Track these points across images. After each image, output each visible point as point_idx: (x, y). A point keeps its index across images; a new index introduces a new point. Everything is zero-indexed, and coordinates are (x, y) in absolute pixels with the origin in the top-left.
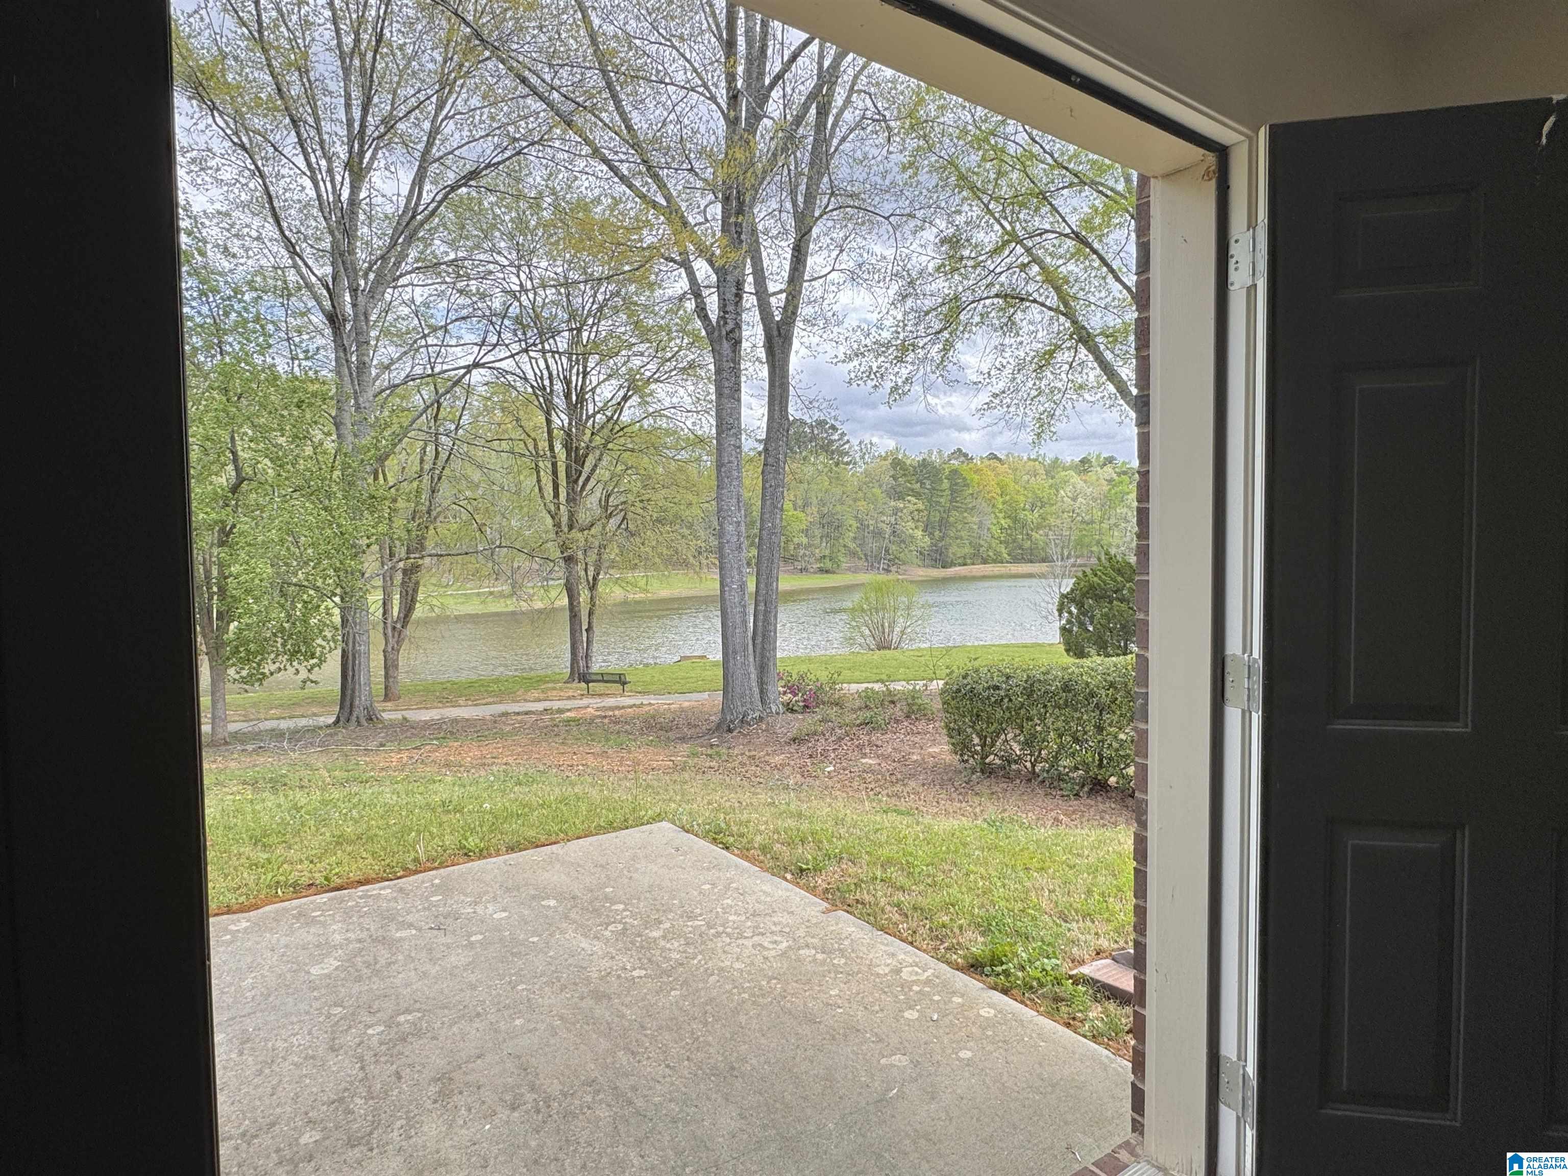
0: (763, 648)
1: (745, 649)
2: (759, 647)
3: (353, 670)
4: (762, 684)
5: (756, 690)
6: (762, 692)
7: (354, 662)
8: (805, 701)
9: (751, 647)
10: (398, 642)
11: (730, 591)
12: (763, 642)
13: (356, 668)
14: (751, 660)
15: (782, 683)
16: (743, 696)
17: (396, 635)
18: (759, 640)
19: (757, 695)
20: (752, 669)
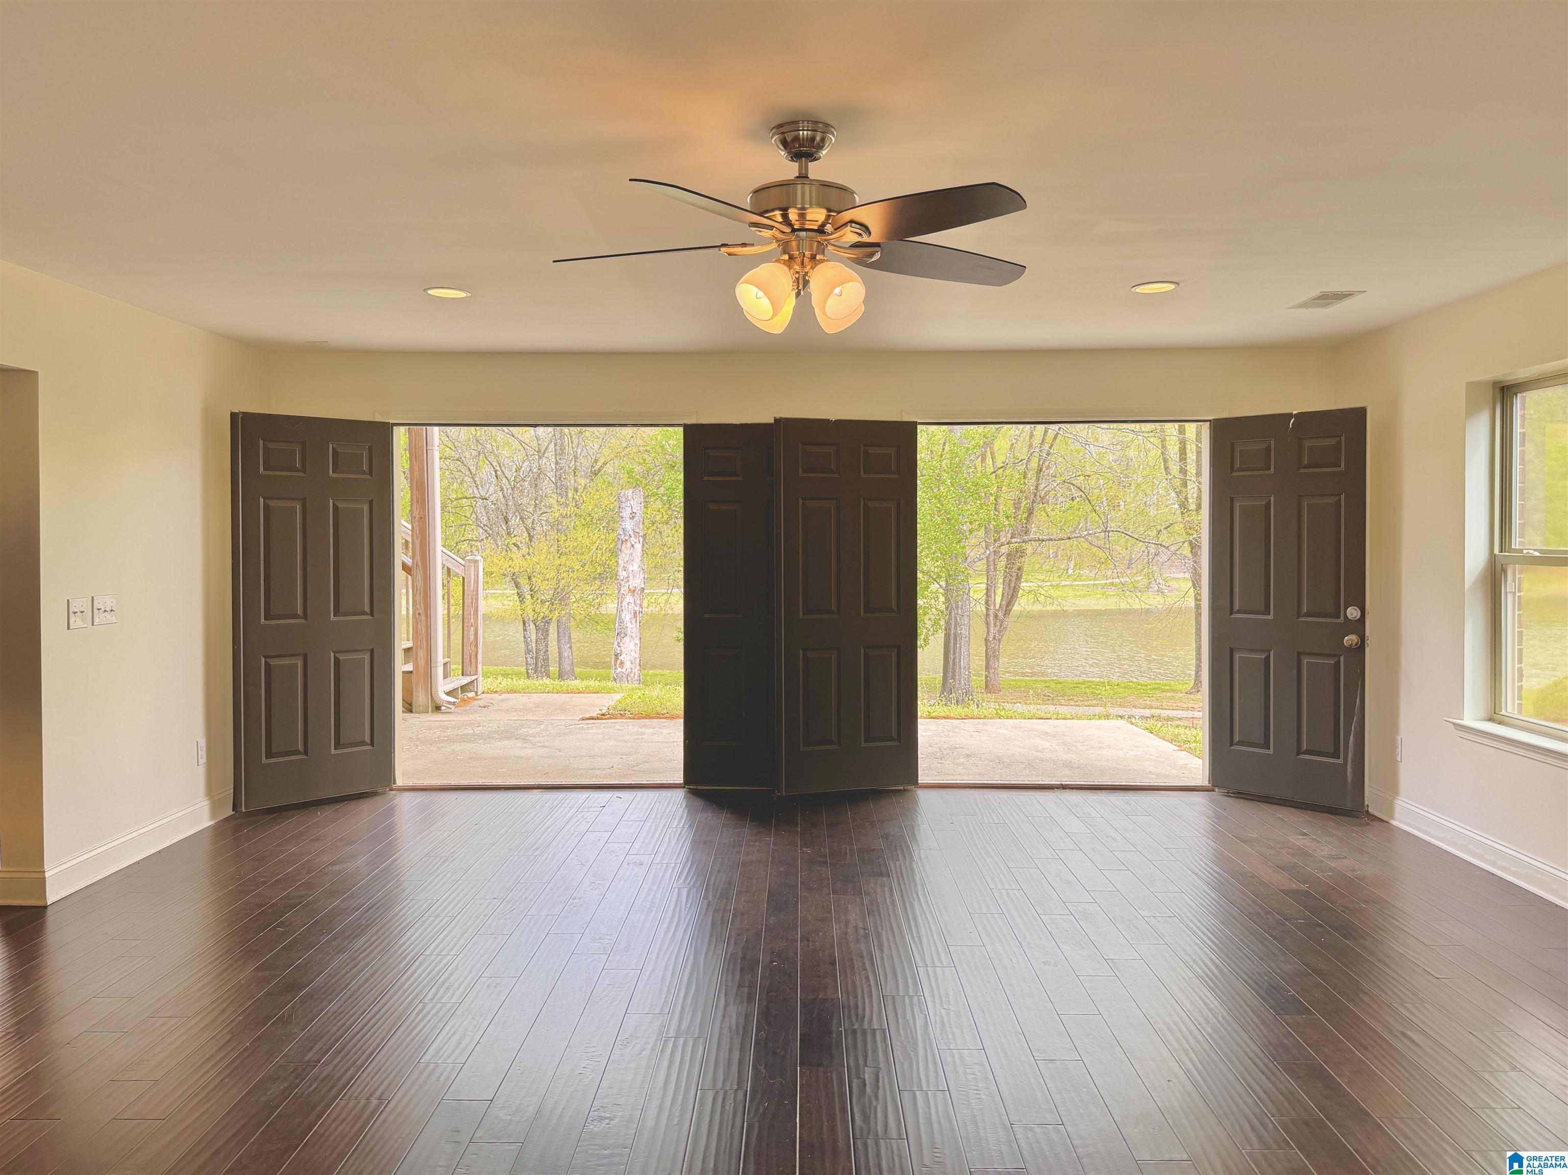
7: (955, 644)
10: (999, 631)
17: (998, 623)
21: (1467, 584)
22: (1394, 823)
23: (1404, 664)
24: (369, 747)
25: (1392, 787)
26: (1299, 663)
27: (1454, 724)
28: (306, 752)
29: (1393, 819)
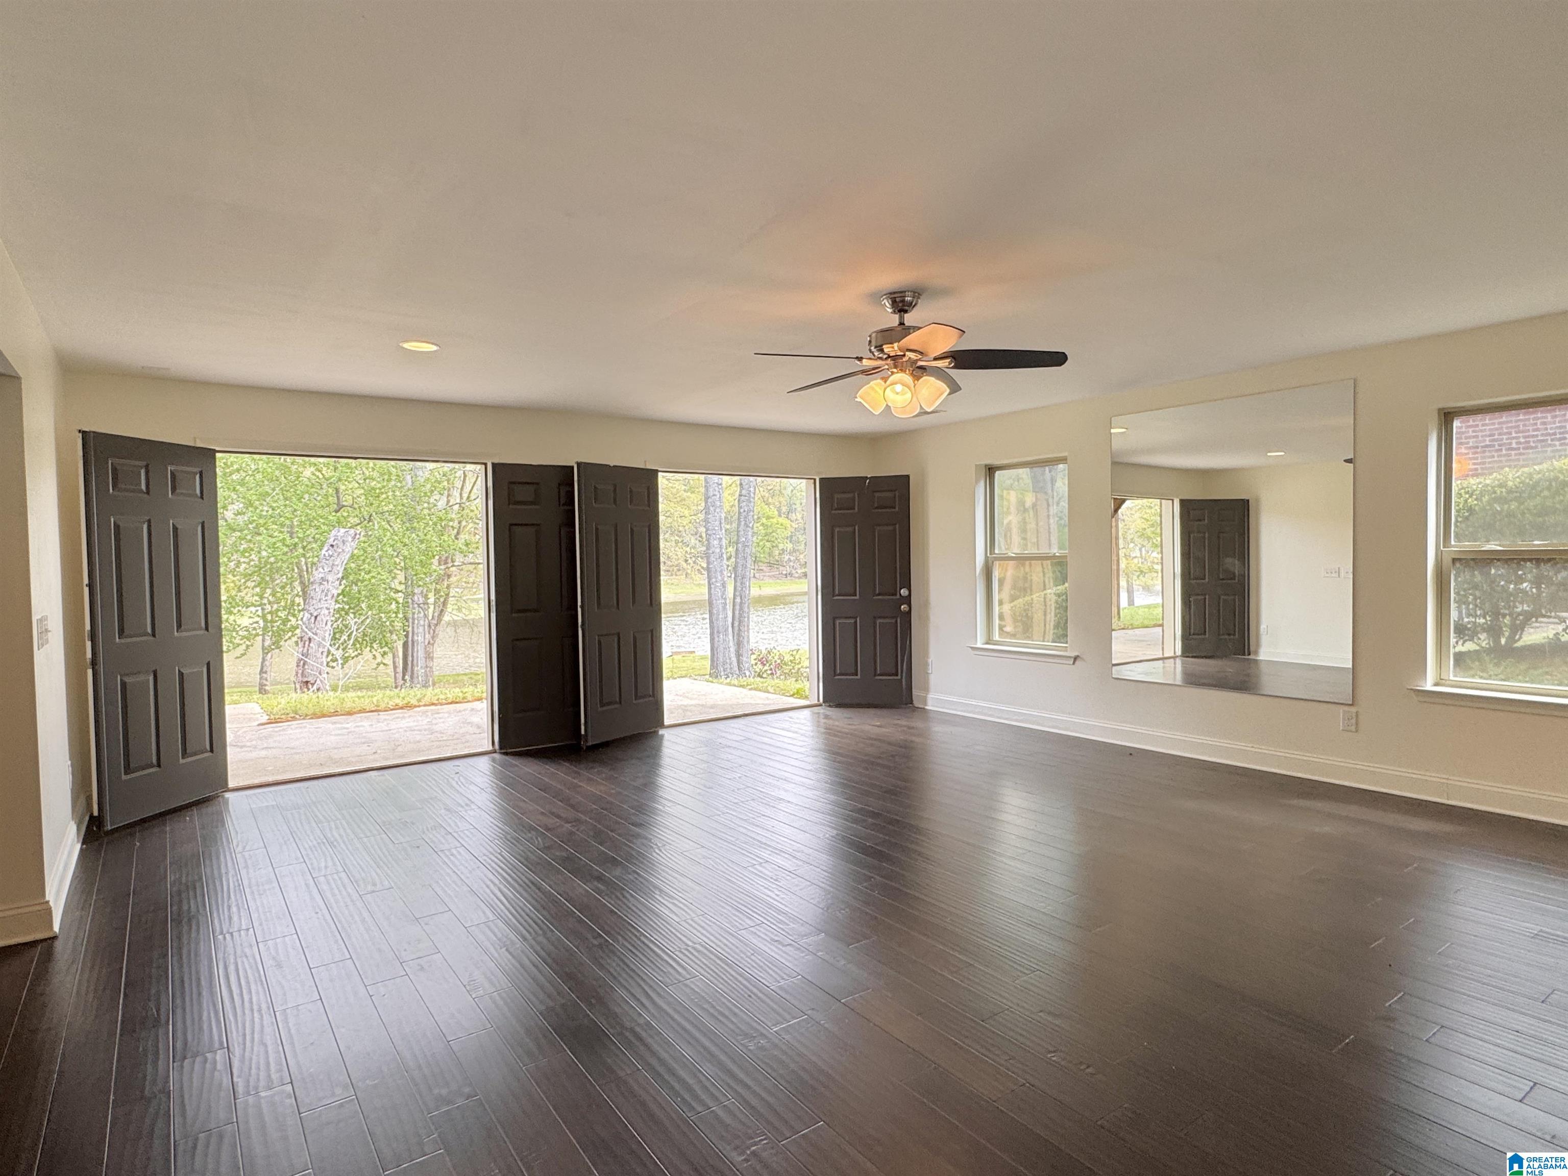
0: (739, 630)
1: (726, 630)
2: (736, 629)
3: (413, 656)
4: (739, 655)
5: (734, 659)
6: (739, 662)
7: (413, 649)
8: (771, 669)
9: (730, 629)
10: (433, 637)
11: (715, 588)
12: (739, 625)
13: (415, 654)
14: (731, 637)
15: (754, 657)
16: (724, 663)
17: (432, 632)
18: (736, 624)
19: (735, 664)
20: (731, 644)
21: (978, 571)
22: (927, 707)
23: (932, 618)
24: (209, 754)
25: (926, 689)
26: (875, 623)
27: (972, 648)
28: (159, 766)
29: (926, 705)
